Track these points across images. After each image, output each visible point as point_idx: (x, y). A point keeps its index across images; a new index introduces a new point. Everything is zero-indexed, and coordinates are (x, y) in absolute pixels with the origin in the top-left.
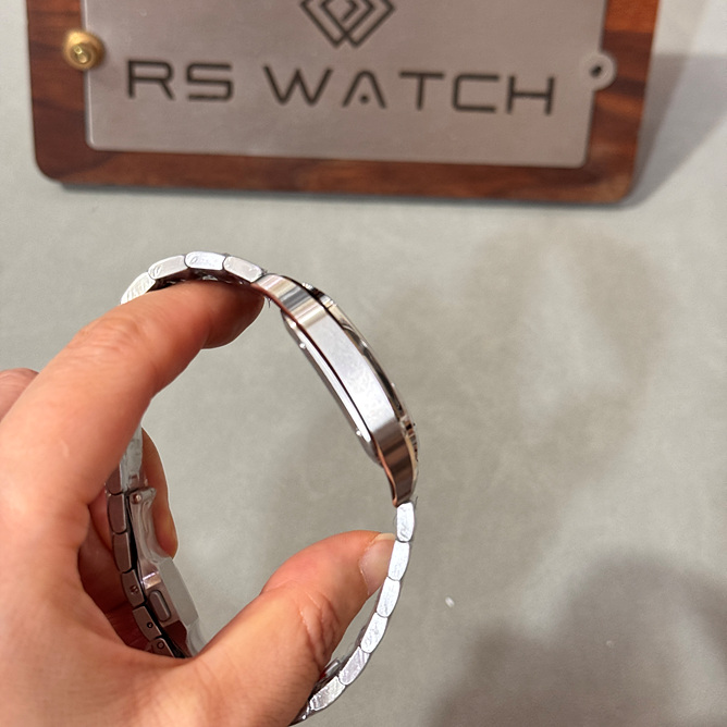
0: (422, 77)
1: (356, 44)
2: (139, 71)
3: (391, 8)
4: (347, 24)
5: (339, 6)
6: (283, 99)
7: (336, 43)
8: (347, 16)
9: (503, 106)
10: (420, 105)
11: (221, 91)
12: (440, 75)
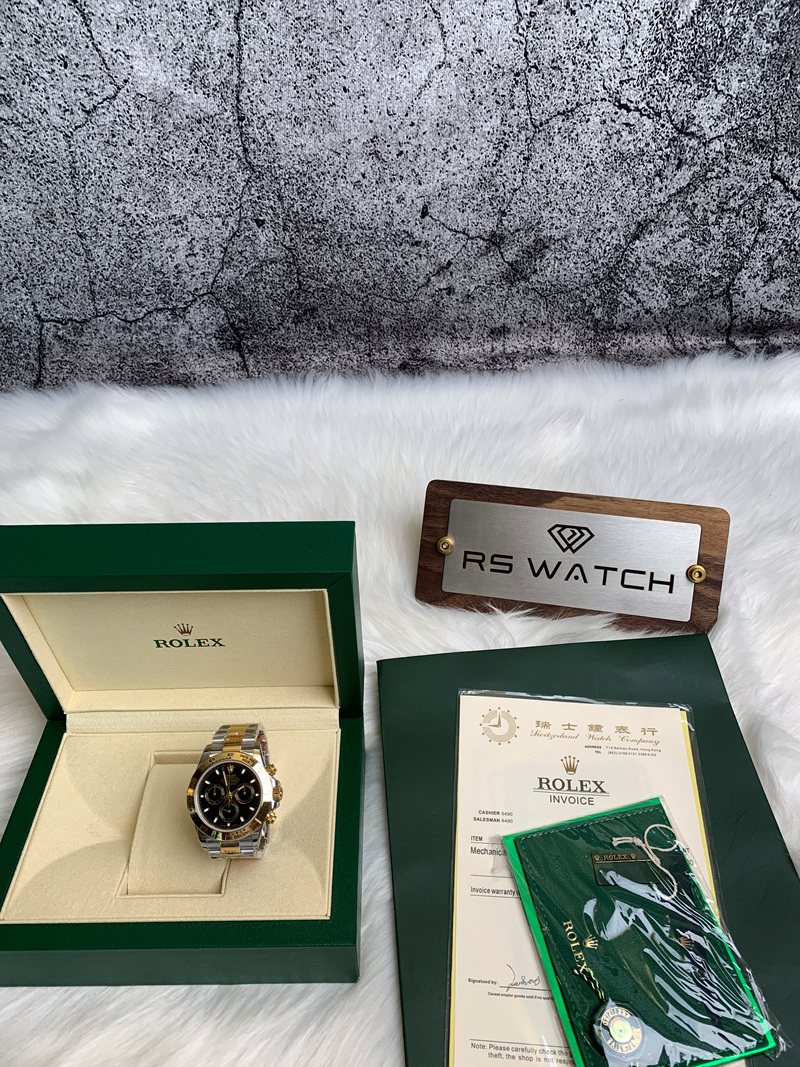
0: (606, 569)
1: (574, 551)
2: (469, 556)
3: (592, 536)
4: (570, 542)
5: (567, 533)
6: (536, 575)
7: (564, 550)
8: (569, 539)
9: (647, 587)
10: (604, 583)
11: (507, 568)
12: (615, 570)
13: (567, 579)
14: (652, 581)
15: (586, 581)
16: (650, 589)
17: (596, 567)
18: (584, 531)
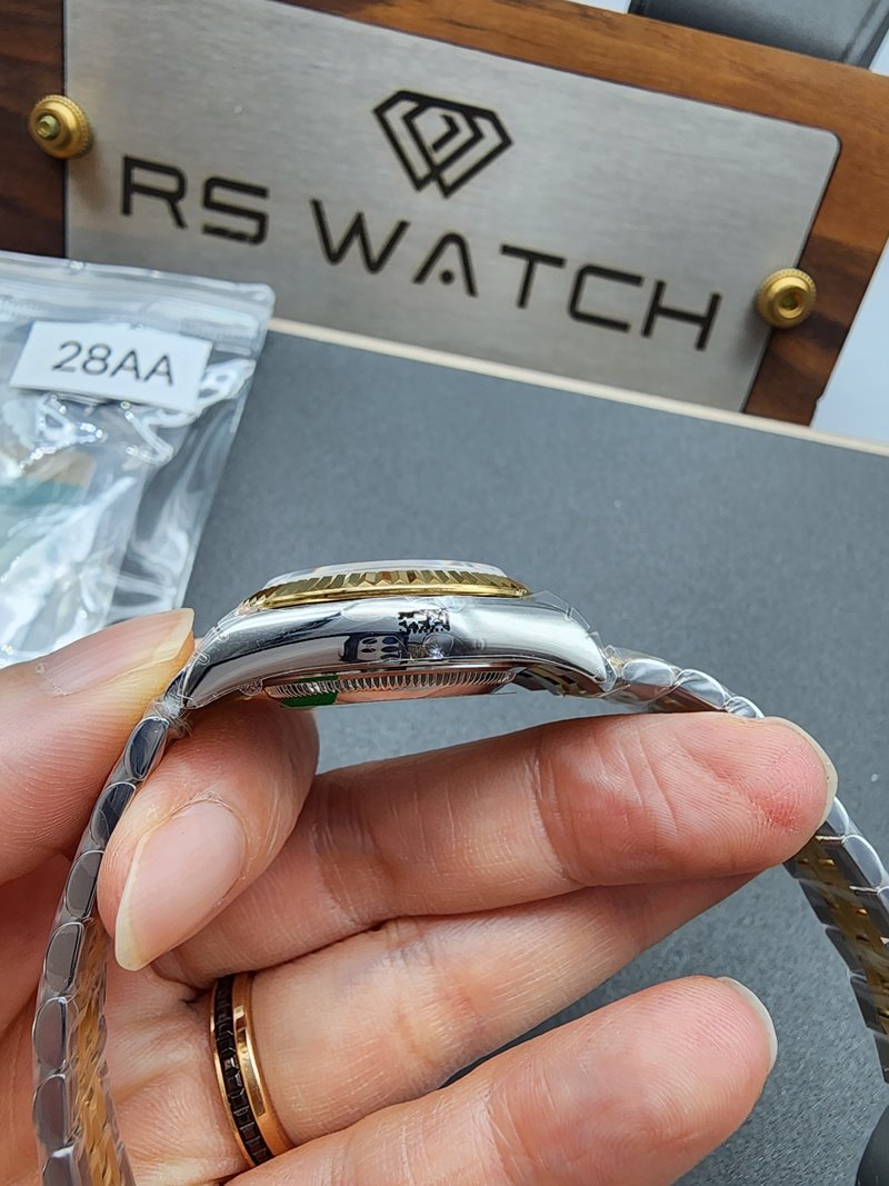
0: (533, 258)
1: (447, 191)
2: (140, 176)
3: (506, 142)
4: (439, 157)
5: (432, 124)
6: (334, 256)
7: (419, 184)
8: (438, 145)
9: (637, 325)
10: (523, 301)
11: (249, 226)
12: (558, 262)
13: (421, 277)
14: (656, 309)
15: (471, 290)
16: (647, 330)
17: (508, 250)
18: (485, 125)
